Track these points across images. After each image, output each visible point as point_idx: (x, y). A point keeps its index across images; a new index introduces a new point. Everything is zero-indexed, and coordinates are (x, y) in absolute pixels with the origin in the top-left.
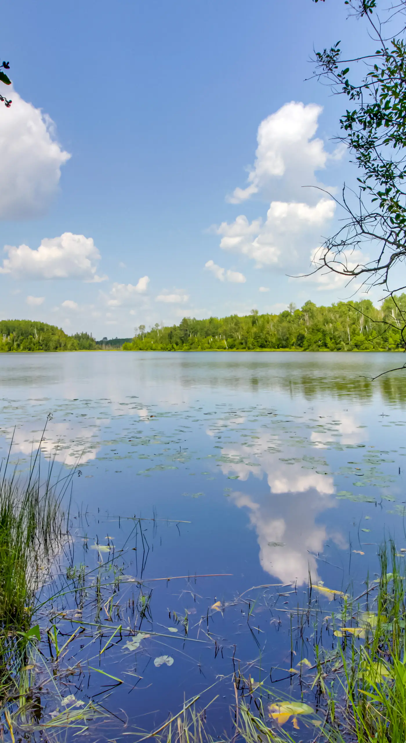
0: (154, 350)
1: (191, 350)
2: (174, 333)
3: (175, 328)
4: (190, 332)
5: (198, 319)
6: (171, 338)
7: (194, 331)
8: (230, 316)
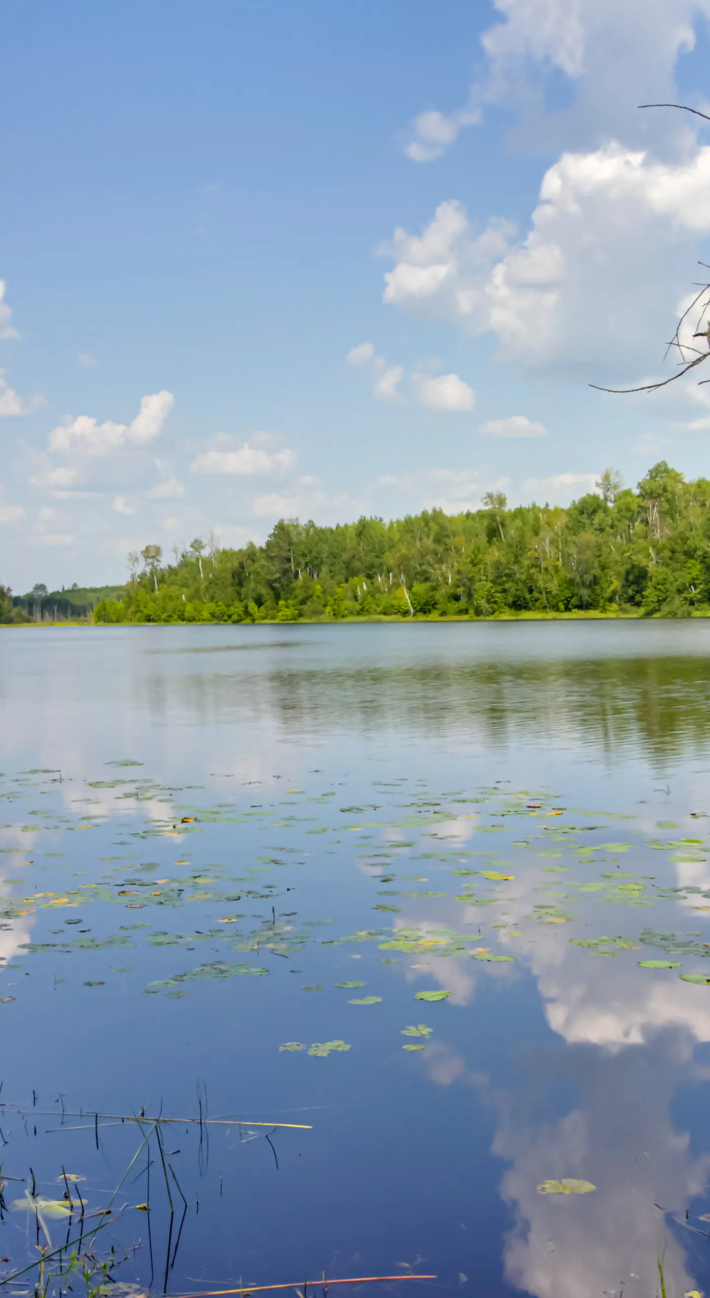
0: (191, 620)
1: (301, 620)
2: (250, 568)
3: (251, 554)
4: (298, 564)
5: (321, 523)
6: (241, 584)
7: (311, 561)
8: (419, 514)
